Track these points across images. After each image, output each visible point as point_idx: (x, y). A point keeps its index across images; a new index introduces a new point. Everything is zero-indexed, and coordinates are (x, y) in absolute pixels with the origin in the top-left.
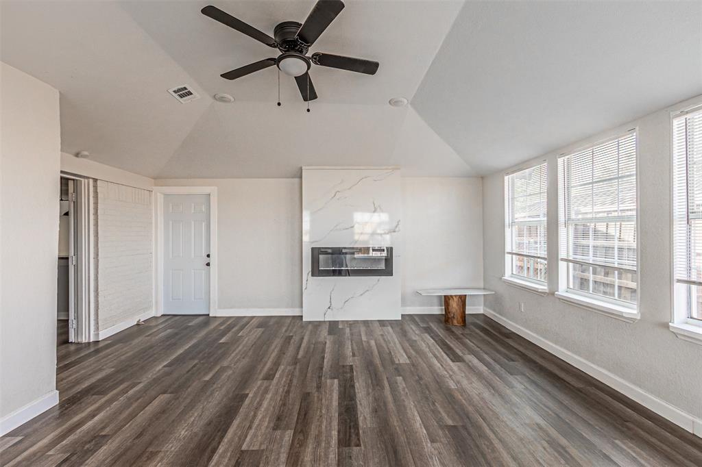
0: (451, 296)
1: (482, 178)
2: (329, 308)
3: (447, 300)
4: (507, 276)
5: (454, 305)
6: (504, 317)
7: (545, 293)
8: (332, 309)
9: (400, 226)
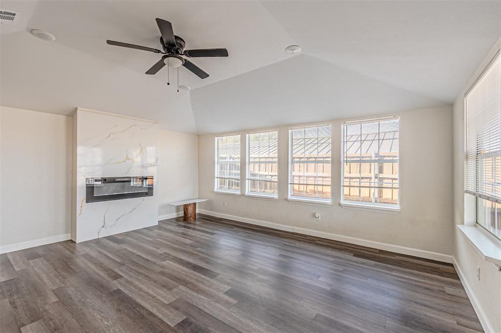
0: (190, 204)
1: (198, 136)
2: (103, 227)
3: (186, 207)
4: (216, 190)
5: (190, 209)
6: (214, 211)
7: (239, 195)
8: (106, 227)
9: (158, 161)
